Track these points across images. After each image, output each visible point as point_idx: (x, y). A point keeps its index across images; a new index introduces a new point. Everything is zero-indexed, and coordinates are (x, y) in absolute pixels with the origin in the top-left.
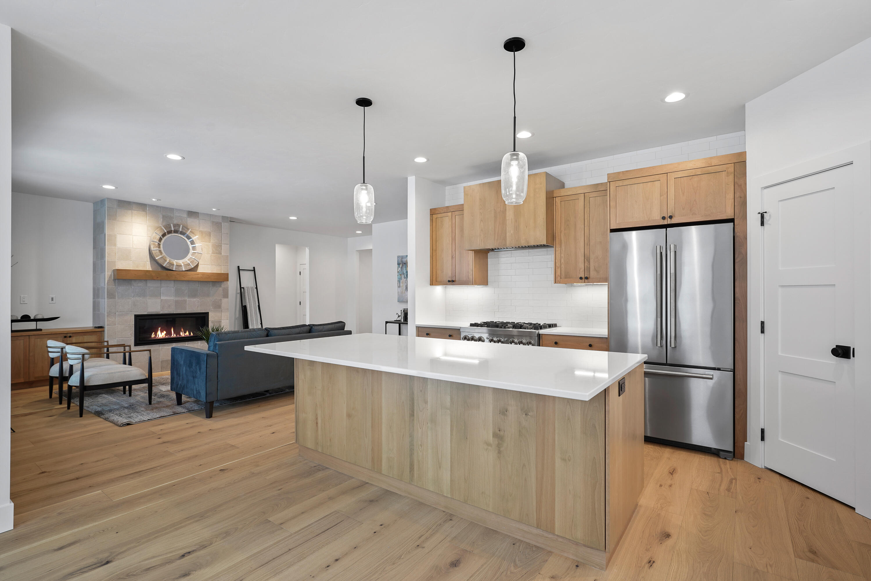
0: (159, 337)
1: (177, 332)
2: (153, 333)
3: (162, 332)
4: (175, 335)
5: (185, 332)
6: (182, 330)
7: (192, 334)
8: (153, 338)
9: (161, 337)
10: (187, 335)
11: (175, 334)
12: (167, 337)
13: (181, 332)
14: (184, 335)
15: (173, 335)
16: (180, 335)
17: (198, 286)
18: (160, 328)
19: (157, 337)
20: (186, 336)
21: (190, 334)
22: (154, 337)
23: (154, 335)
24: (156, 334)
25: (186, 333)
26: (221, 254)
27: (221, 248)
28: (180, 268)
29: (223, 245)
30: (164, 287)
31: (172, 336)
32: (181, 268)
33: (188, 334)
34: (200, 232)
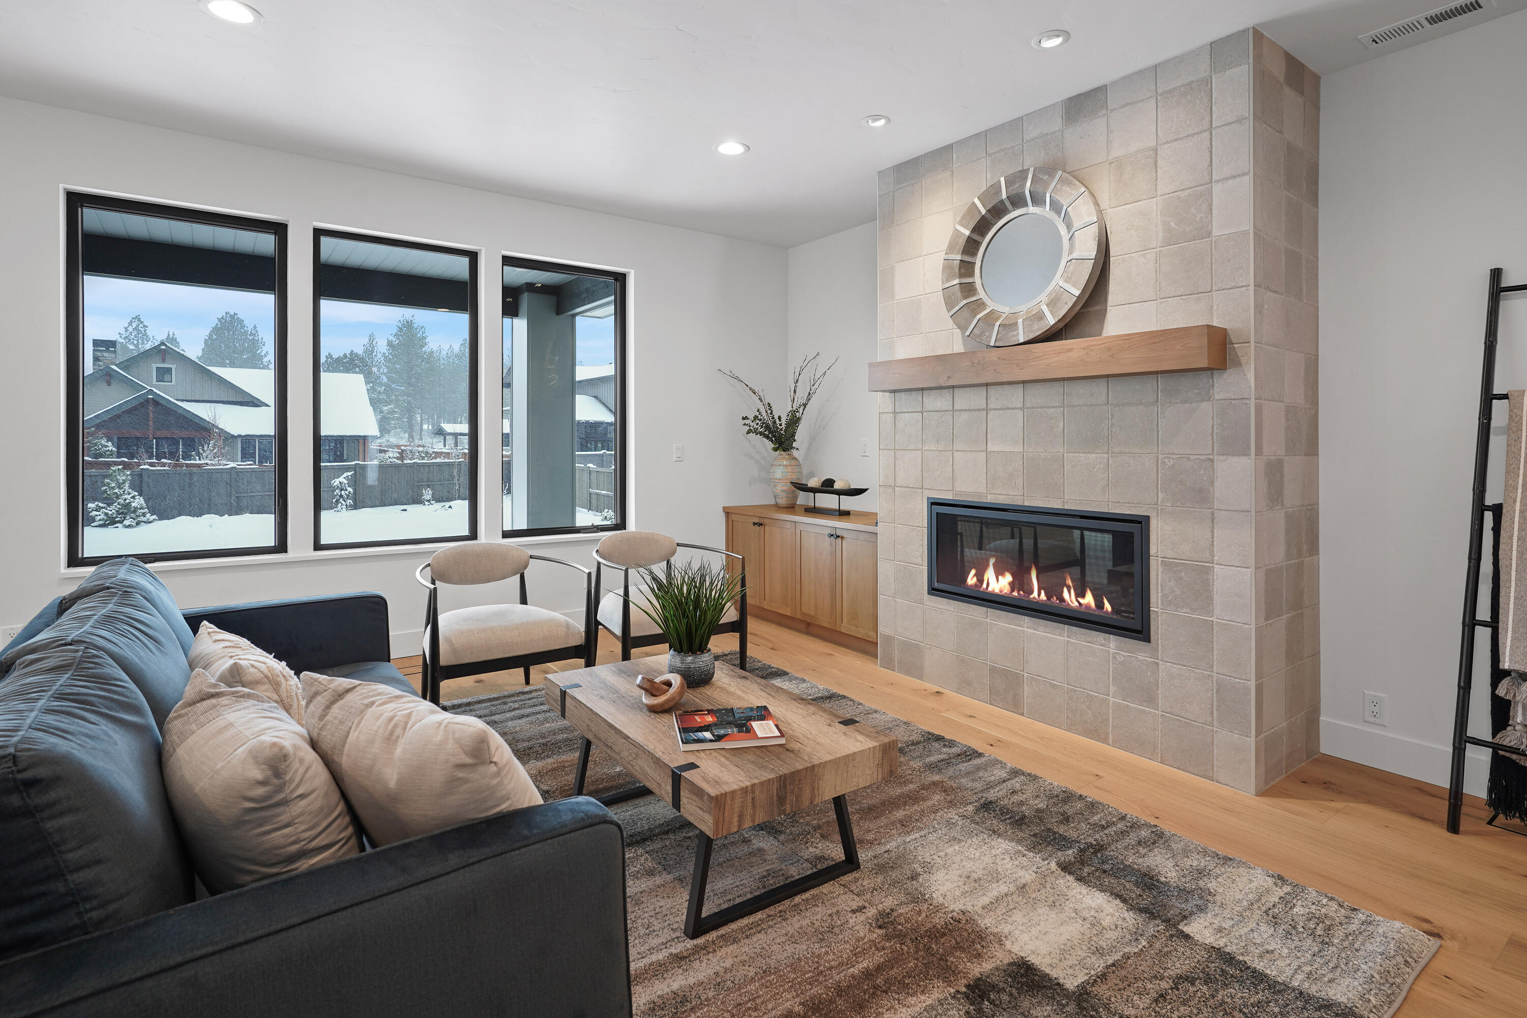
0: (990, 589)
1: (1051, 586)
2: (973, 572)
3: (999, 573)
4: (1043, 596)
5: (1081, 594)
6: (1069, 582)
7: (1108, 606)
8: (971, 585)
9: (997, 591)
10: (1088, 606)
11: (1043, 592)
12: (1015, 594)
13: (1065, 590)
14: (1077, 604)
15: (1035, 594)
16: (1062, 600)
17: (1104, 398)
18: (992, 561)
19: (984, 586)
20: (1083, 609)
21: (1099, 603)
22: (976, 585)
23: (975, 579)
24: (980, 580)
25: (1083, 596)
26: (1209, 234)
27: (1211, 205)
30: (996, 409)
31: (1032, 596)
33: (1093, 604)
34: (1111, 163)
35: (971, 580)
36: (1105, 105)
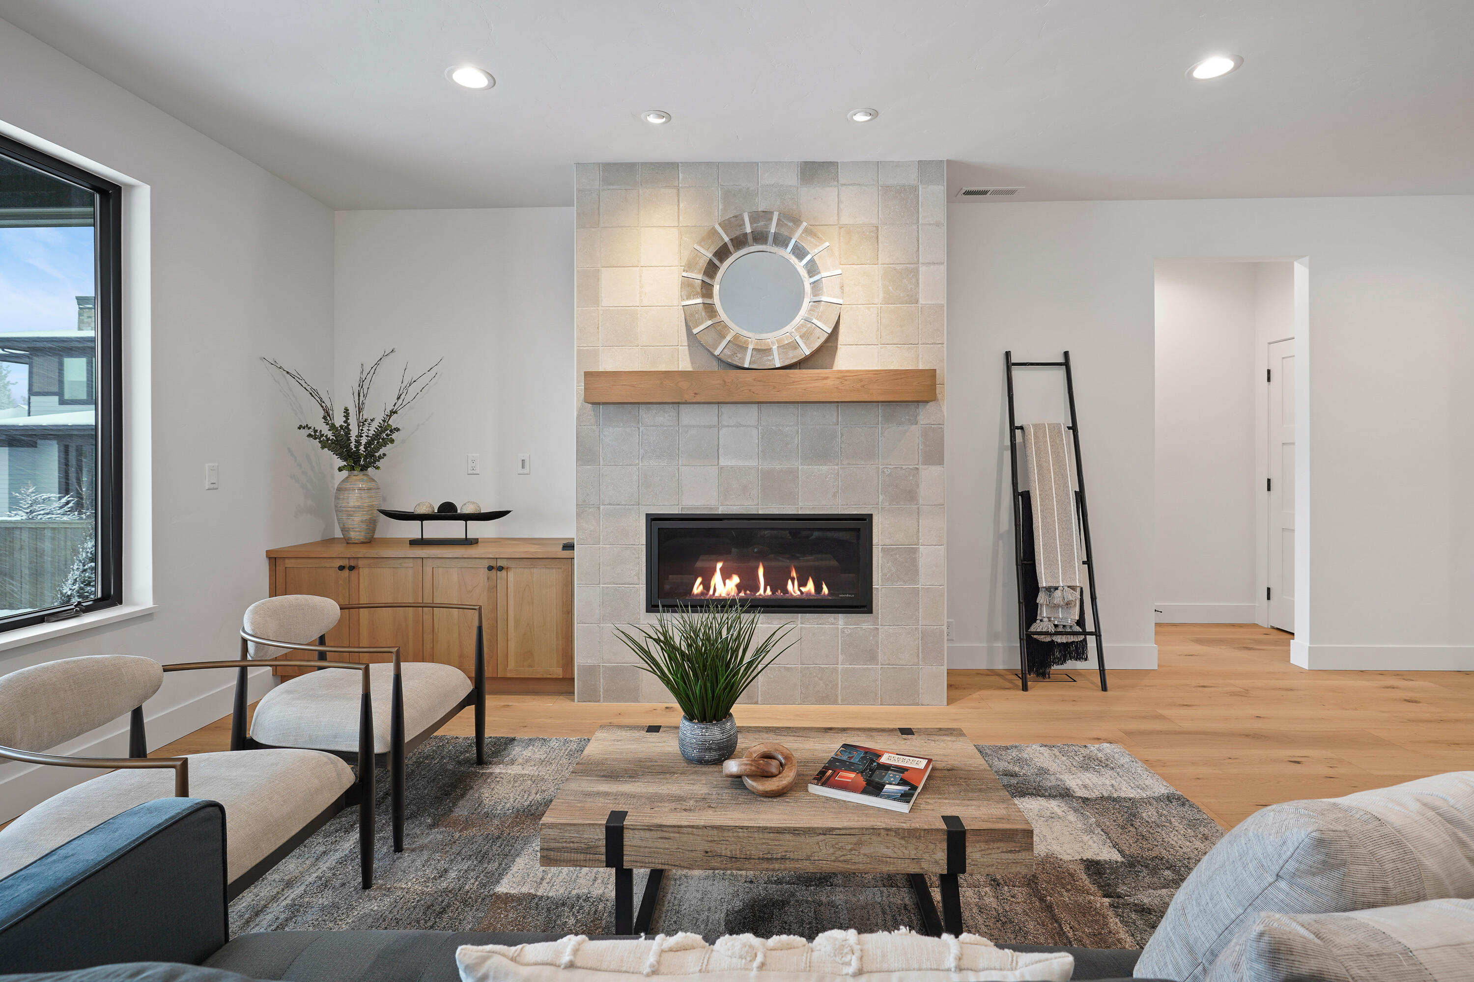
0: (717, 594)
1: (777, 581)
2: (699, 580)
3: (726, 576)
4: (769, 592)
5: (802, 583)
6: (794, 574)
7: (825, 590)
8: (697, 595)
9: (724, 595)
10: (808, 593)
11: (768, 588)
12: (742, 594)
13: (790, 582)
14: (799, 593)
15: (761, 591)
16: (786, 591)
17: (834, 420)
18: (719, 565)
19: (711, 592)
20: (804, 596)
21: (818, 589)
22: (702, 594)
23: (701, 587)
24: (706, 585)
25: (805, 585)
26: (917, 302)
27: (918, 280)
28: (765, 358)
29: (922, 269)
30: (728, 426)
31: (758, 594)
32: (771, 357)
33: (813, 591)
34: (840, 228)
35: (697, 589)
36: (836, 178)
